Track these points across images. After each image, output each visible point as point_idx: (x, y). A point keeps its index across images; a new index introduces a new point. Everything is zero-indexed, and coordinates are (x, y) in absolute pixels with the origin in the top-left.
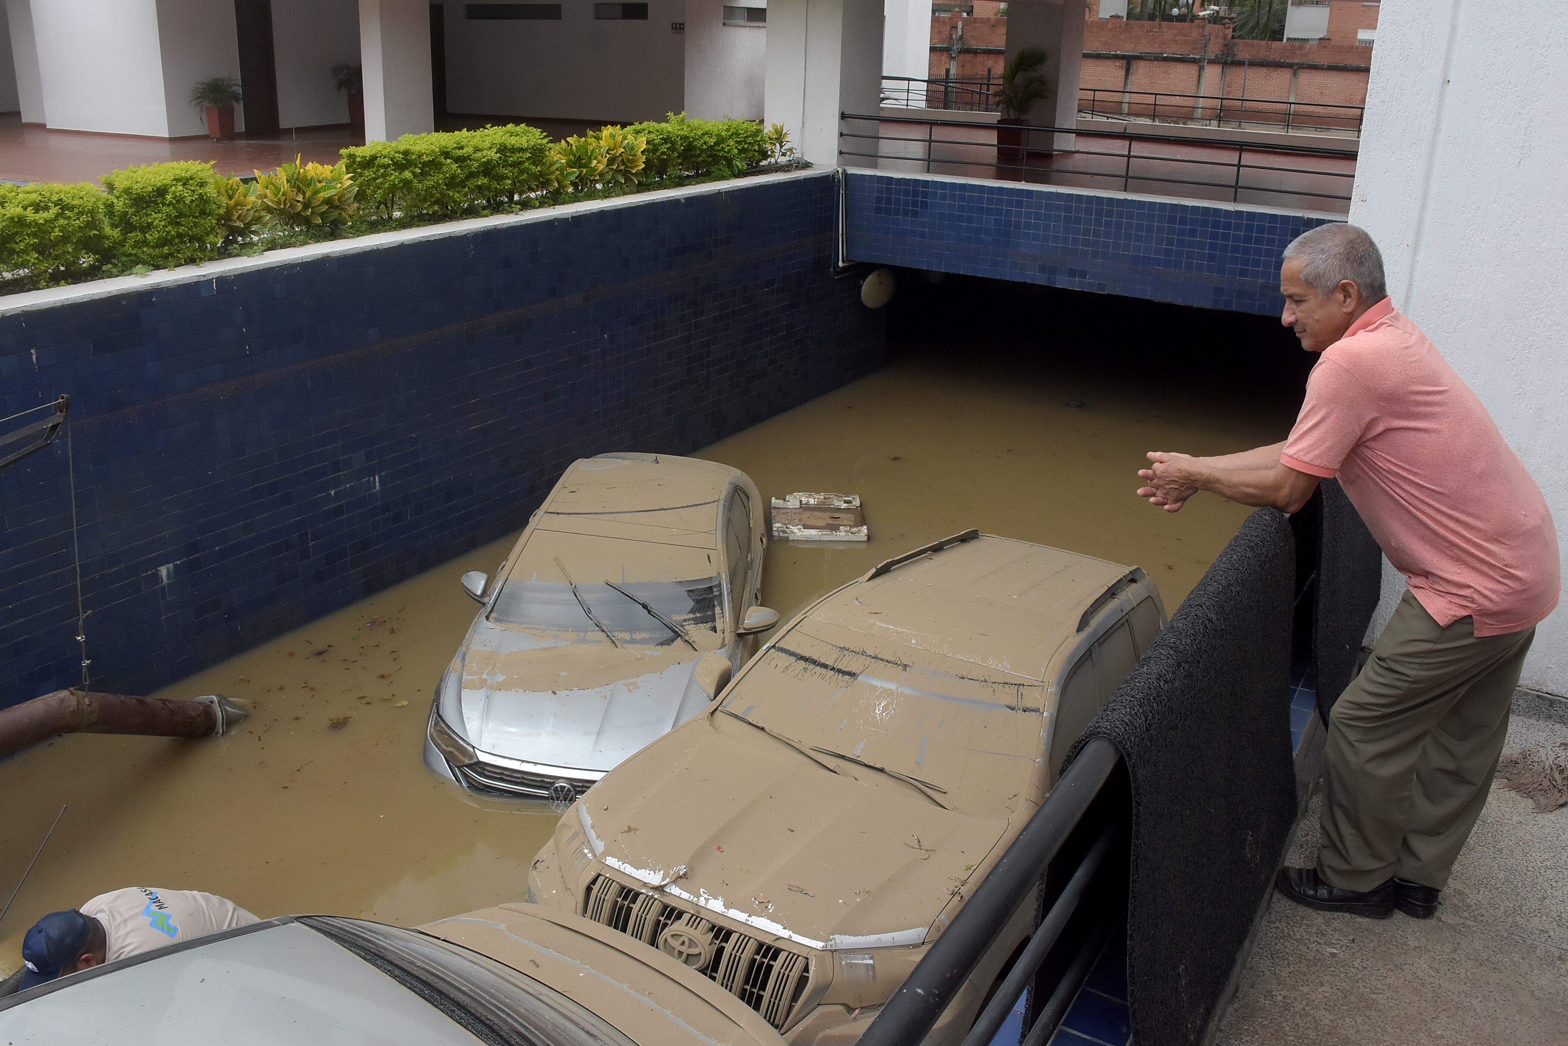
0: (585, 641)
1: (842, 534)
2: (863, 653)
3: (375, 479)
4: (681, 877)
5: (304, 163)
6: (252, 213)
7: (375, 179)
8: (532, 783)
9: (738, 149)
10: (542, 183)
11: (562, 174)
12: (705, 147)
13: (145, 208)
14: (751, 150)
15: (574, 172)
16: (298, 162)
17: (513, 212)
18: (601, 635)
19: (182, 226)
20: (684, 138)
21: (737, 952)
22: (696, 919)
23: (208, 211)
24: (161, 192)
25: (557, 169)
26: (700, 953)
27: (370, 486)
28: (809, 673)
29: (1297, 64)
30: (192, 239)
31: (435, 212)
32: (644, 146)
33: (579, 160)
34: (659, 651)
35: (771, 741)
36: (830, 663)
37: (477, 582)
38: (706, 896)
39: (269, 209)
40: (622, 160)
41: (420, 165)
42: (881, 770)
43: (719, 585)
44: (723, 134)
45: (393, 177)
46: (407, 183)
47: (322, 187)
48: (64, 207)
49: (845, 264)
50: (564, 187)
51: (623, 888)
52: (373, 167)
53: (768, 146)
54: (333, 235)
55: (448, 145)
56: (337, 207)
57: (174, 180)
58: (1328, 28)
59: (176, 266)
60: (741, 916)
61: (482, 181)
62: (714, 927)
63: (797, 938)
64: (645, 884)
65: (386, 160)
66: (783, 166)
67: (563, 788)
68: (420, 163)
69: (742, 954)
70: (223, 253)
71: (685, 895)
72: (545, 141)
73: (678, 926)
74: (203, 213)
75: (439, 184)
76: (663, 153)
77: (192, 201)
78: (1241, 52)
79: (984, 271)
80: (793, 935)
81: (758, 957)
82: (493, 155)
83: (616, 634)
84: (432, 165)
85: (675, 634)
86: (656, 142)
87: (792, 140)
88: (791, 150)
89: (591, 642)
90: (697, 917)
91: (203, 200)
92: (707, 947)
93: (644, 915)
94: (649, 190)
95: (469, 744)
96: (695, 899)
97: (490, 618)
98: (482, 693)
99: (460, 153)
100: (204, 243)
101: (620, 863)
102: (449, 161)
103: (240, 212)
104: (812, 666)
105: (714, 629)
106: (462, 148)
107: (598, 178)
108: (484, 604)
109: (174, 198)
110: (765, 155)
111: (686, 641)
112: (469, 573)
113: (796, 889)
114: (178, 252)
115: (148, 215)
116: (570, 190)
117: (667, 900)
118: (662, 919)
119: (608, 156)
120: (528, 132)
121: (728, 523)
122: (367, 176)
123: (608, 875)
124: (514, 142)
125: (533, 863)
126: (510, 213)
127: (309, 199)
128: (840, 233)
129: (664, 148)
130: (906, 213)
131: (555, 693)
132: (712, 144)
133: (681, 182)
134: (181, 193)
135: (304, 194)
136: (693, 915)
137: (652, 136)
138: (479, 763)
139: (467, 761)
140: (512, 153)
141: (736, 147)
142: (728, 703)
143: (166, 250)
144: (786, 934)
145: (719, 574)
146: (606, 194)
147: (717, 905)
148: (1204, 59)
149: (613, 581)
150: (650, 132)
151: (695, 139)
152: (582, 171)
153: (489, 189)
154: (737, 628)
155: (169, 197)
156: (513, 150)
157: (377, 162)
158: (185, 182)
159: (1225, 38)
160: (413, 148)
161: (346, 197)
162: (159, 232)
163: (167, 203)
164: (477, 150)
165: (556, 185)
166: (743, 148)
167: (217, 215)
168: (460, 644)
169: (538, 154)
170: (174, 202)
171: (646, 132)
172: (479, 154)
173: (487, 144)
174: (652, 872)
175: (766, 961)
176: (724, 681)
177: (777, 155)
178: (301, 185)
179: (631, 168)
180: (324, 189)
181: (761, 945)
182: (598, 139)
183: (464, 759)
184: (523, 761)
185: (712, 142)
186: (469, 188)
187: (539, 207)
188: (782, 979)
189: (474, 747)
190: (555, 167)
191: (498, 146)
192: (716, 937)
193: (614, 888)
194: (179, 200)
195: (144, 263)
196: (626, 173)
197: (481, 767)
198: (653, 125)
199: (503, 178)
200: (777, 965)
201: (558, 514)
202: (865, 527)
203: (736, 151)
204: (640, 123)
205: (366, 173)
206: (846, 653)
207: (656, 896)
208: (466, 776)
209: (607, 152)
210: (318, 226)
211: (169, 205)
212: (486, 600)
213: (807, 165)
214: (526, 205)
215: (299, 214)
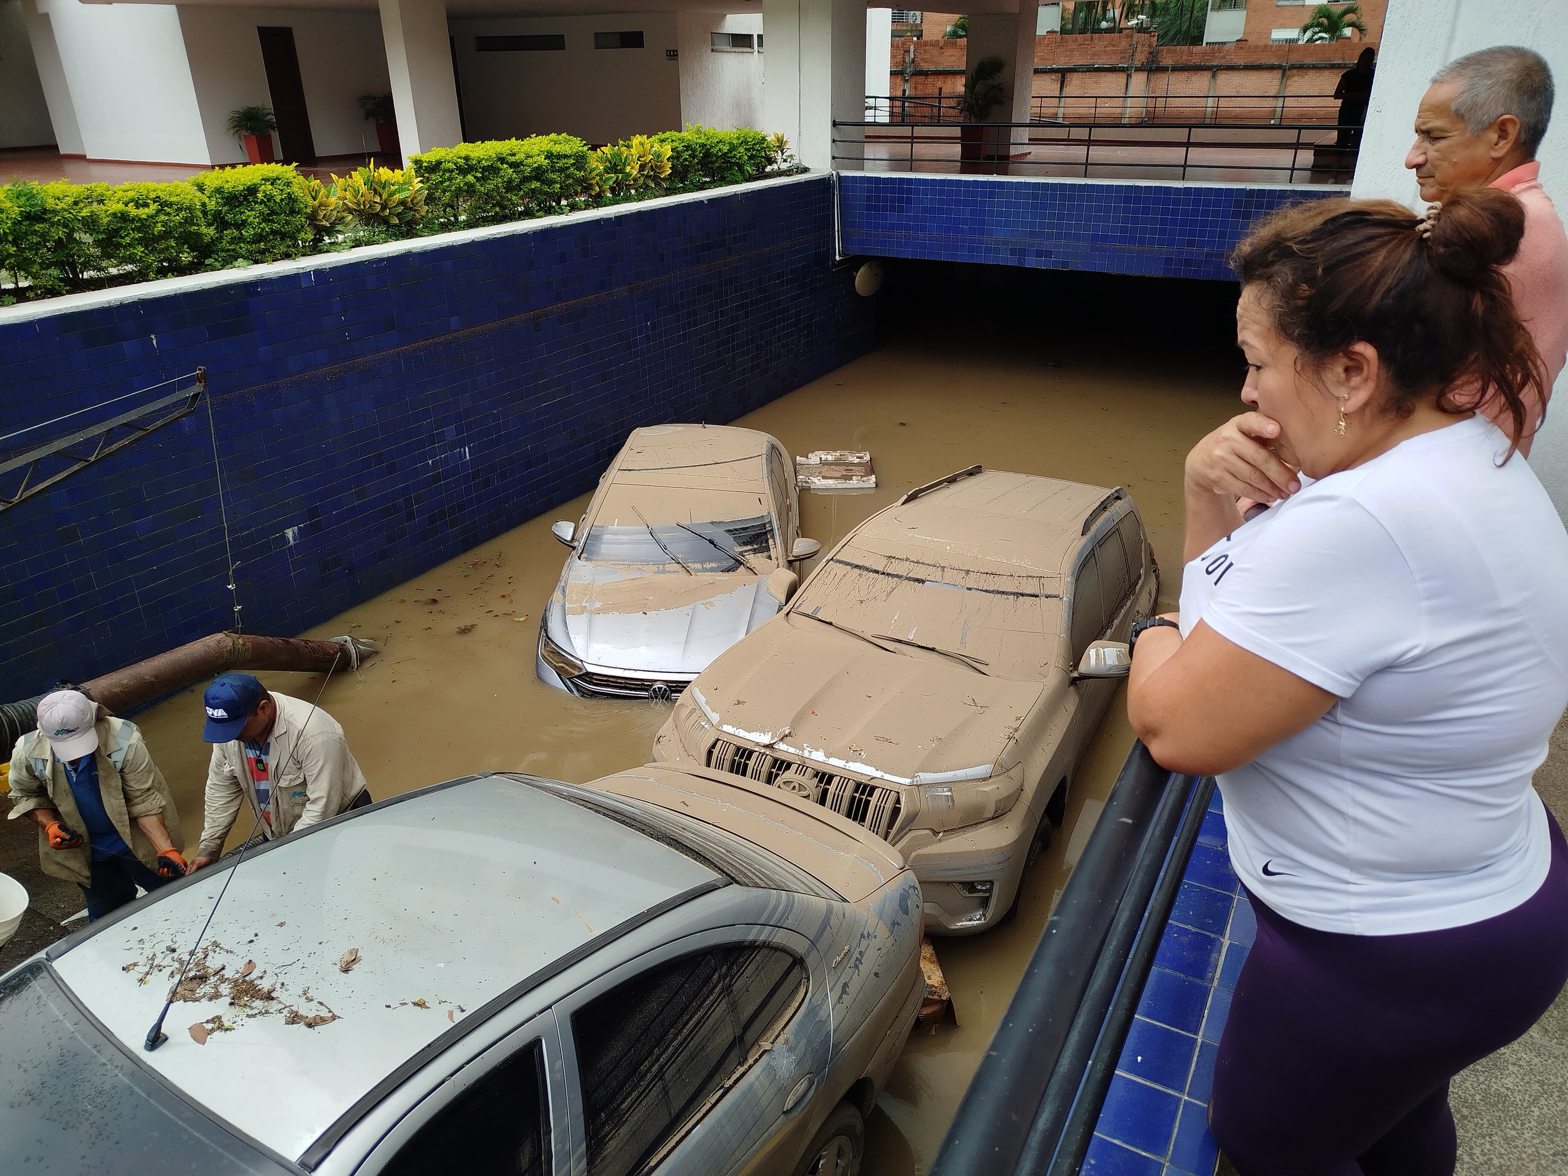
0: (664, 572)
1: (854, 483)
2: (907, 559)
3: (465, 450)
4: (787, 736)
5: (377, 166)
6: (335, 213)
7: (442, 182)
8: (633, 686)
9: (748, 156)
10: (585, 188)
11: (601, 179)
12: (720, 154)
13: (238, 207)
14: (758, 157)
15: (612, 178)
16: (372, 166)
17: (563, 214)
18: (678, 567)
19: (275, 223)
20: (703, 145)
21: (840, 791)
22: (803, 768)
23: (297, 209)
24: (252, 190)
25: (597, 175)
26: (809, 795)
27: (462, 456)
28: (864, 578)
29: (1217, 66)
30: (283, 236)
31: (496, 213)
32: (670, 153)
33: (615, 167)
34: (726, 576)
35: (838, 632)
36: (881, 569)
37: (566, 530)
38: (809, 749)
39: (350, 211)
40: (652, 166)
41: (480, 170)
42: (933, 650)
43: (770, 522)
44: (734, 142)
45: (458, 180)
46: (470, 186)
47: (396, 190)
48: (164, 205)
49: (841, 258)
50: (604, 191)
51: (738, 748)
52: (439, 171)
53: (773, 154)
54: (410, 233)
55: (503, 152)
56: (411, 209)
57: (263, 179)
58: (1245, 30)
59: (274, 261)
60: (841, 763)
61: (535, 185)
62: (818, 773)
63: (887, 777)
64: (757, 744)
65: (450, 164)
66: (785, 171)
67: (660, 688)
68: (480, 168)
69: (844, 792)
70: (315, 249)
71: (792, 750)
72: (586, 148)
73: (788, 775)
74: (293, 212)
75: (498, 188)
76: (686, 160)
77: (282, 200)
78: (1165, 58)
79: (962, 257)
80: (884, 774)
81: (857, 795)
82: (543, 161)
83: (689, 565)
84: (491, 170)
85: (738, 563)
86: (679, 149)
87: (791, 148)
88: (791, 156)
89: (670, 572)
90: (803, 766)
91: (291, 198)
92: (814, 790)
93: (759, 769)
94: (675, 194)
95: (577, 659)
96: (801, 752)
97: (582, 558)
98: (584, 617)
99: (512, 159)
100: (296, 240)
101: (735, 729)
102: (505, 166)
103: (325, 212)
104: (865, 573)
105: (770, 558)
106: (514, 155)
107: (632, 182)
108: (574, 548)
109: (265, 197)
110: (771, 161)
111: (748, 567)
112: (558, 523)
113: (882, 739)
114: (273, 247)
115: (241, 213)
116: (609, 195)
117: (777, 755)
118: (774, 770)
119: (639, 163)
120: (569, 140)
121: (771, 472)
122: (434, 180)
123: (725, 740)
124: (559, 149)
125: (656, 739)
126: (560, 214)
127: (385, 201)
128: (836, 230)
129: (686, 155)
130: (893, 209)
131: (646, 614)
132: (726, 151)
133: (702, 187)
134: (271, 192)
135: (381, 196)
136: (800, 765)
137: (675, 144)
138: (588, 674)
139: (577, 673)
140: (558, 159)
141: (746, 154)
142: (800, 606)
143: (262, 245)
144: (878, 774)
145: (769, 513)
146: (640, 198)
147: (818, 756)
148: (1132, 67)
149: (682, 523)
150: (673, 141)
151: (712, 147)
152: (618, 177)
153: (542, 192)
154: (788, 556)
155: (260, 195)
156: (560, 157)
157: (442, 167)
158: (273, 181)
159: (1150, 46)
160: (472, 155)
161: (418, 199)
162: (254, 228)
163: (259, 201)
164: (528, 156)
165: (597, 189)
166: (752, 155)
167: (305, 214)
168: (558, 580)
169: (580, 161)
170: (266, 200)
171: (670, 140)
172: (530, 160)
173: (535, 151)
174: (762, 734)
175: (864, 797)
176: (792, 591)
177: (779, 161)
178: (377, 187)
179: (659, 173)
180: (399, 191)
181: (858, 785)
182: (629, 147)
183: (574, 672)
184: (625, 669)
185: (726, 149)
186: (524, 192)
187: (585, 209)
188: (879, 810)
189: (582, 661)
190: (595, 173)
191: (546, 153)
192: (821, 781)
193: (732, 749)
194: (270, 198)
195: (244, 258)
196: (656, 179)
197: (589, 677)
198: (675, 134)
199: (551, 182)
200: (873, 800)
201: (630, 470)
202: (874, 476)
203: (746, 157)
204: (663, 133)
205: (433, 177)
206: (893, 560)
207: (767, 753)
208: (576, 685)
209: (638, 160)
210: (395, 225)
211: (261, 203)
212: (576, 544)
213: (806, 170)
214: (573, 208)
215: (377, 214)
